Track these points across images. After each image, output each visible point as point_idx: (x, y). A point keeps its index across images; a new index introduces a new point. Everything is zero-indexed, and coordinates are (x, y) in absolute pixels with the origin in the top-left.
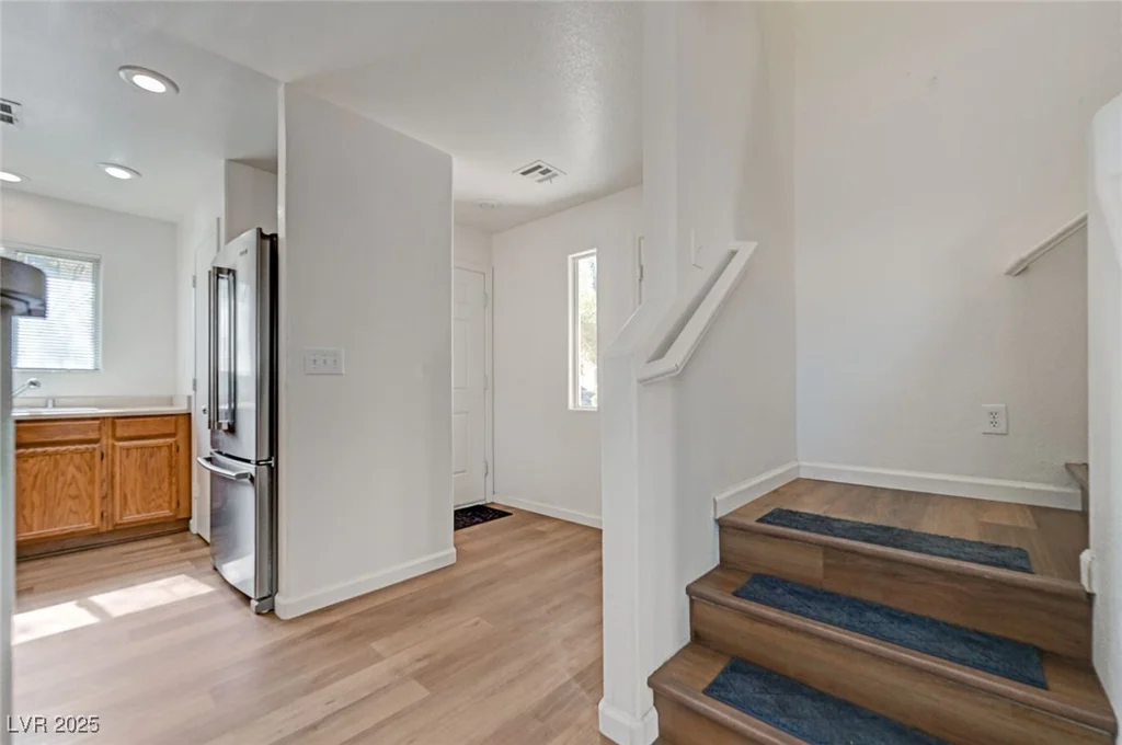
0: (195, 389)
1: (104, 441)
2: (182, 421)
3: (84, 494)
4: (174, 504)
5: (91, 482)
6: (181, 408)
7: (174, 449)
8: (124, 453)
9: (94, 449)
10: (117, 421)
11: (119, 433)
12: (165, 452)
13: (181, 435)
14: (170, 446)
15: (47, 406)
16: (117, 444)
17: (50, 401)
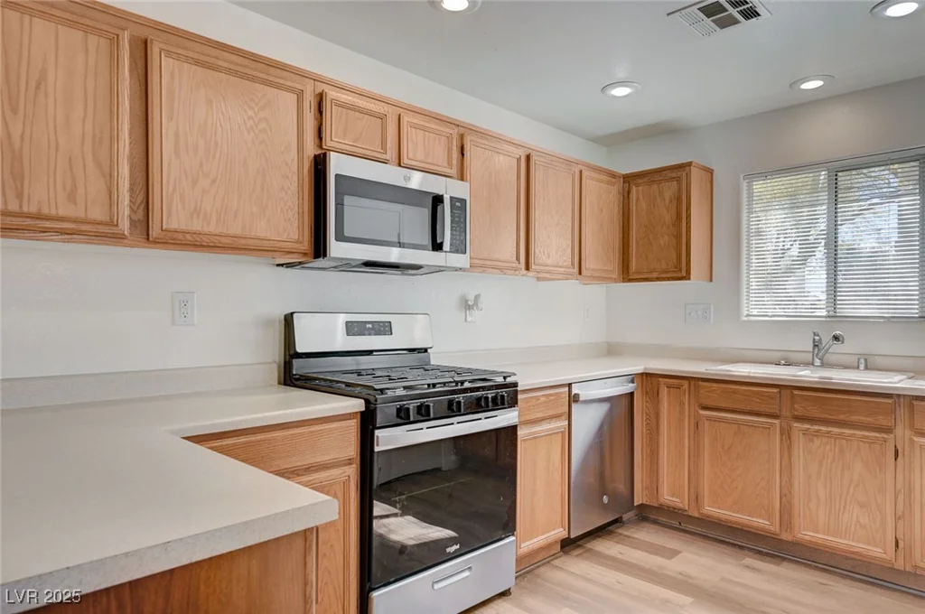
1: (899, 431)
9: (886, 440)
11: (918, 424)
15: (858, 368)
16: (916, 439)
17: (862, 361)
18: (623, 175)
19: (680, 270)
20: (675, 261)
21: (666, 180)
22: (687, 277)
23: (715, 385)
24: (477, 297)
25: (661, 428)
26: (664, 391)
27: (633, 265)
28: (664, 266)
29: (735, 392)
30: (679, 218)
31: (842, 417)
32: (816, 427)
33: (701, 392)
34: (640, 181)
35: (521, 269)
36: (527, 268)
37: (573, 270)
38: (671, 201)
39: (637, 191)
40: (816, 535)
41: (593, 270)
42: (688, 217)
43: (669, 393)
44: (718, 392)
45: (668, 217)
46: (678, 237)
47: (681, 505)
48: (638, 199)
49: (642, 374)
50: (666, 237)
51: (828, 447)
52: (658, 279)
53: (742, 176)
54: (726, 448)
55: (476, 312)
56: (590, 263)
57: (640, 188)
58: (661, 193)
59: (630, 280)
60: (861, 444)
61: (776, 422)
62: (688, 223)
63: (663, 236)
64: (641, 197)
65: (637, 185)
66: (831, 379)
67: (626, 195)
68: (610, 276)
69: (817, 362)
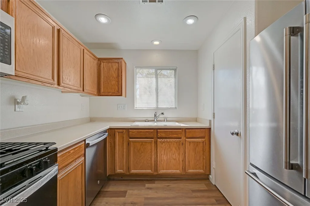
0: (214, 118)
1: (182, 138)
2: (207, 131)
3: (177, 159)
4: (205, 168)
5: (179, 154)
6: (206, 125)
7: (204, 144)
8: (188, 143)
9: (180, 141)
10: (186, 130)
11: (187, 135)
12: (201, 145)
13: (207, 138)
14: (203, 142)
15: (165, 121)
16: (186, 139)
17: (166, 119)
18: (98, 58)
19: (119, 93)
20: (117, 89)
21: (114, 63)
22: (121, 95)
23: (134, 130)
24: (24, 98)
25: (116, 147)
26: (117, 134)
27: (102, 90)
28: (113, 91)
29: (141, 132)
30: (118, 76)
31: (170, 136)
32: (164, 140)
33: (130, 133)
34: (104, 61)
35: (55, 84)
36: (59, 84)
37: (80, 89)
38: (116, 70)
39: (103, 64)
40: (164, 171)
41: (88, 90)
42: (122, 76)
43: (119, 134)
44: (135, 132)
45: (115, 75)
46: (118, 82)
47: (123, 172)
48: (104, 67)
49: (108, 129)
50: (114, 82)
51: (167, 145)
52: (111, 95)
53: (134, 67)
54: (138, 150)
55: (22, 106)
56: (87, 88)
57: (105, 64)
58: (112, 66)
59: (101, 95)
60: (175, 143)
61: (153, 140)
62: (122, 78)
63: (113, 81)
64: (105, 67)
65: (103, 63)
66: (166, 125)
67: (99, 65)
68: (94, 93)
69: (155, 120)
